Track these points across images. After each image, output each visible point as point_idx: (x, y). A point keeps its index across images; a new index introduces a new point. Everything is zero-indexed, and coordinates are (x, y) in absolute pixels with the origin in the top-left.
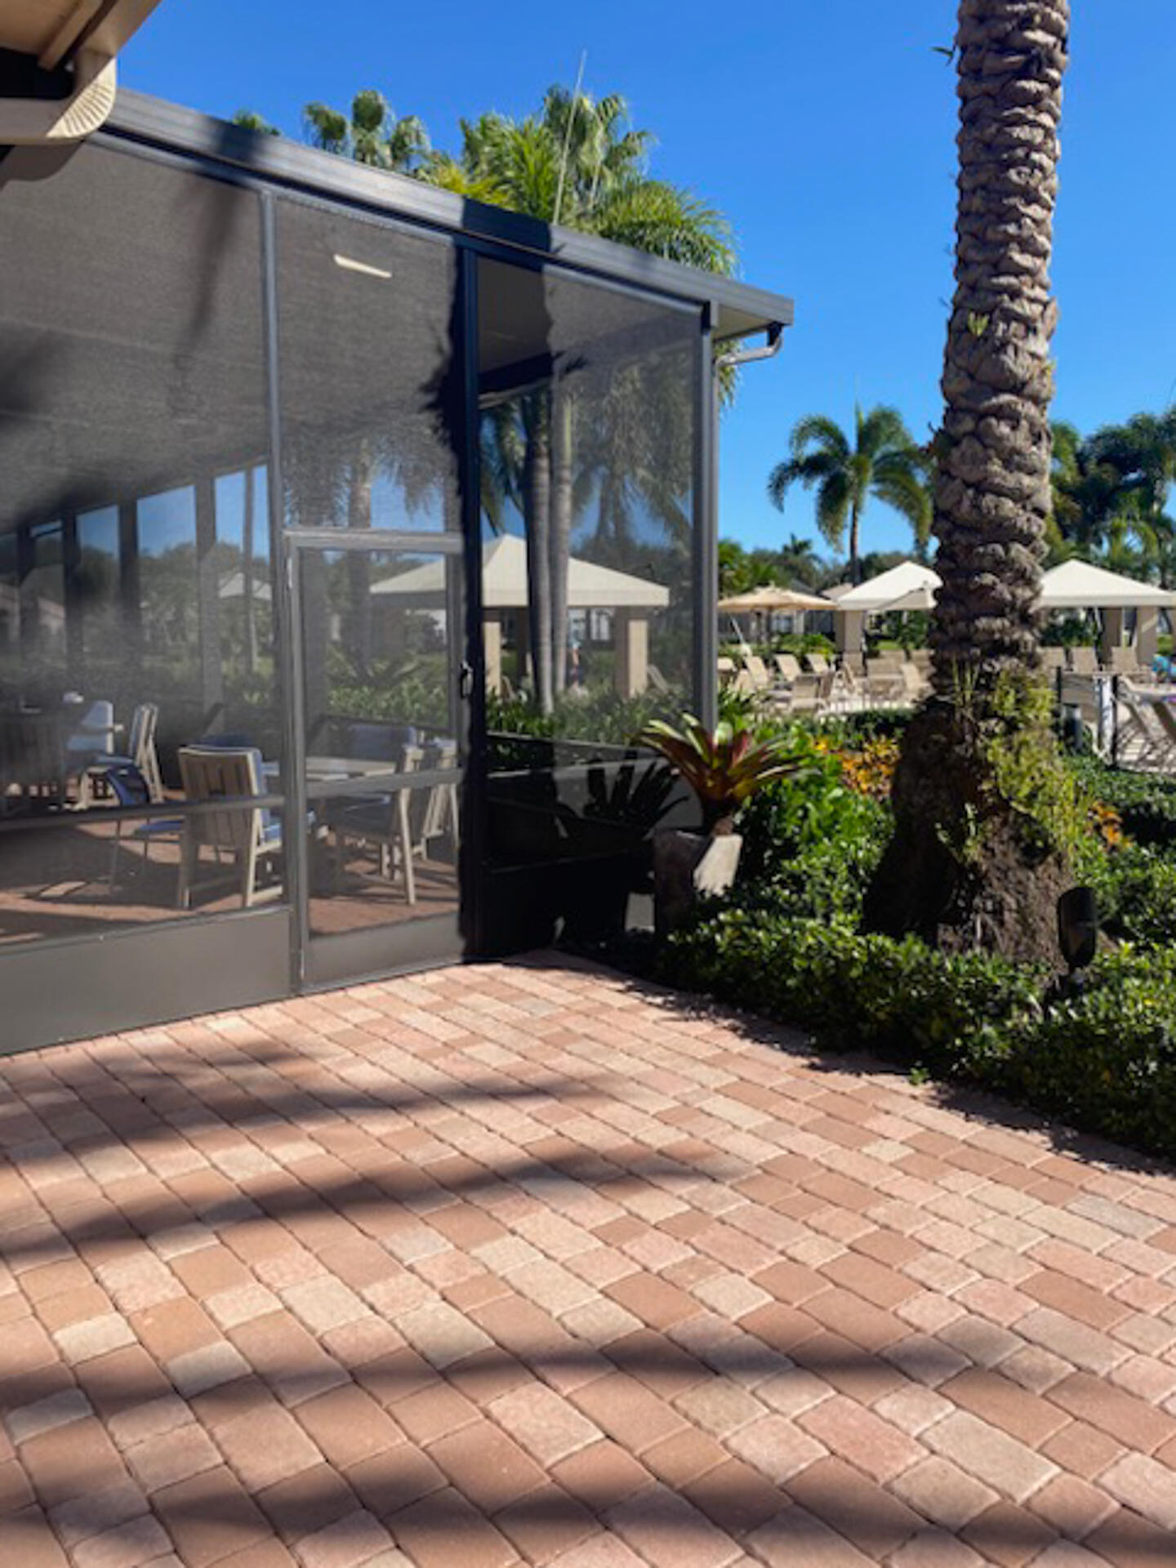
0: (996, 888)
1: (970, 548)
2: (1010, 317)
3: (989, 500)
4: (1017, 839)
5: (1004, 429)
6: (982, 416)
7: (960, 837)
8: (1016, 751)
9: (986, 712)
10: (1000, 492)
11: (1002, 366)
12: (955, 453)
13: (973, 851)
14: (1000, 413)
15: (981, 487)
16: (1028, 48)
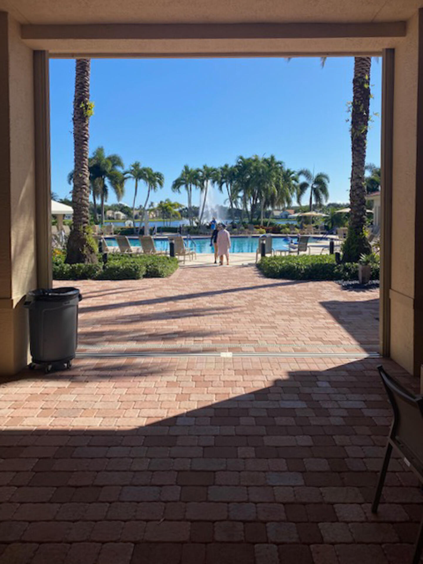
0: (88, 257)
1: (80, 208)
2: (84, 174)
3: (83, 201)
4: (89, 250)
5: (84, 190)
6: (81, 188)
7: (83, 250)
8: (89, 237)
9: (84, 232)
10: (85, 200)
11: (83, 181)
12: (77, 193)
13: (85, 252)
14: (84, 188)
15: (82, 199)
16: (85, 137)
